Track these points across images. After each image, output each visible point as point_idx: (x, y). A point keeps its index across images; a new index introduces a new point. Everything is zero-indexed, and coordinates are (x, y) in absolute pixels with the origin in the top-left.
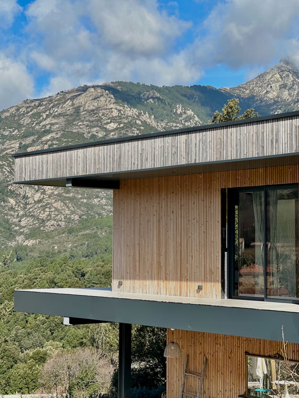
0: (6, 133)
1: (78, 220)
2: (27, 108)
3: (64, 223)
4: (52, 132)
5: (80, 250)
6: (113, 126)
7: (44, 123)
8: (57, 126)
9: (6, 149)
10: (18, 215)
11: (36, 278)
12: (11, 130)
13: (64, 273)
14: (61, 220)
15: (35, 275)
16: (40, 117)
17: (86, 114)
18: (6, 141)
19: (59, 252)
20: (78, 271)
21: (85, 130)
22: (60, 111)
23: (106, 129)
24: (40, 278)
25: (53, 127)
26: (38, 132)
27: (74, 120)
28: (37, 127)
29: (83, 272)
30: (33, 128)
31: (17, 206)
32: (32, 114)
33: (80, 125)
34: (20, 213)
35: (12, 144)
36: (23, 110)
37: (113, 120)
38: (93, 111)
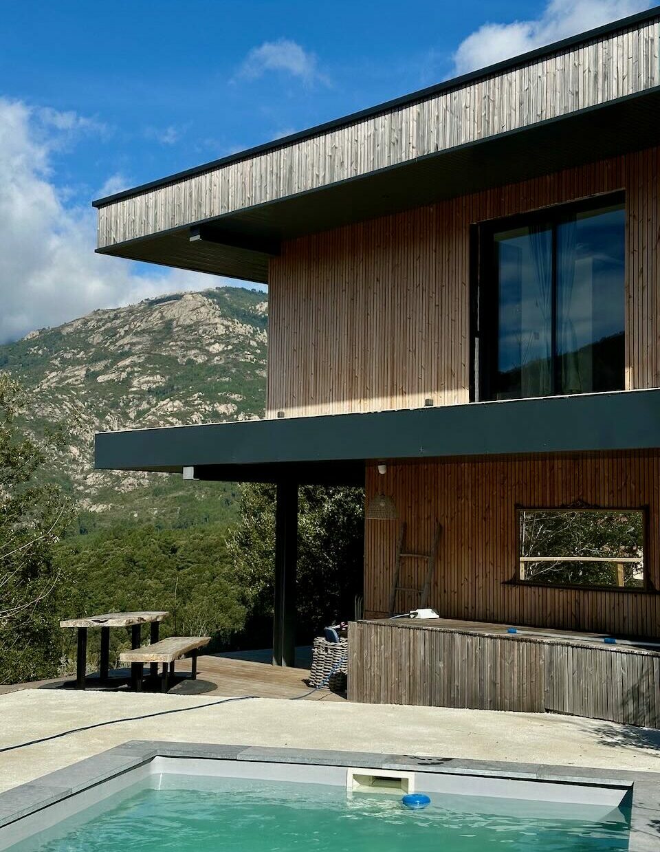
0: (68, 356)
1: (167, 477)
2: (98, 321)
3: (147, 481)
4: (133, 355)
5: (169, 519)
6: (217, 347)
7: (121, 342)
8: (140, 346)
9: (67, 378)
10: (82, 470)
11: (108, 555)
12: (75, 351)
13: (148, 548)
14: (143, 478)
15: (107, 550)
16: (115, 335)
17: (180, 330)
18: (67, 367)
19: (141, 521)
20: (168, 545)
21: (180, 353)
22: (143, 325)
23: (208, 351)
24: (113, 555)
25: (134, 348)
26: (112, 354)
27: (163, 339)
28: (112, 348)
29: (175, 546)
30: (106, 349)
31: (81, 457)
32: (105, 330)
33: (172, 345)
34: (85, 467)
35: (76, 371)
36: (91, 324)
37: (218, 339)
38: (190, 326)
